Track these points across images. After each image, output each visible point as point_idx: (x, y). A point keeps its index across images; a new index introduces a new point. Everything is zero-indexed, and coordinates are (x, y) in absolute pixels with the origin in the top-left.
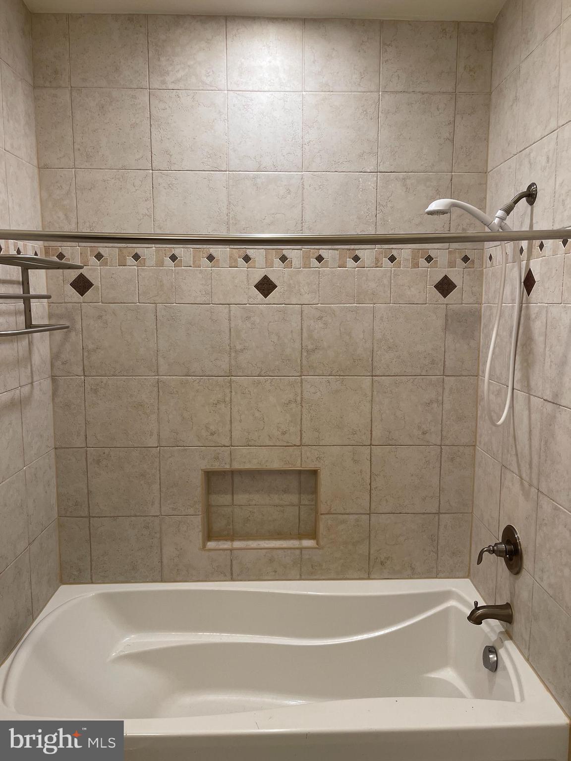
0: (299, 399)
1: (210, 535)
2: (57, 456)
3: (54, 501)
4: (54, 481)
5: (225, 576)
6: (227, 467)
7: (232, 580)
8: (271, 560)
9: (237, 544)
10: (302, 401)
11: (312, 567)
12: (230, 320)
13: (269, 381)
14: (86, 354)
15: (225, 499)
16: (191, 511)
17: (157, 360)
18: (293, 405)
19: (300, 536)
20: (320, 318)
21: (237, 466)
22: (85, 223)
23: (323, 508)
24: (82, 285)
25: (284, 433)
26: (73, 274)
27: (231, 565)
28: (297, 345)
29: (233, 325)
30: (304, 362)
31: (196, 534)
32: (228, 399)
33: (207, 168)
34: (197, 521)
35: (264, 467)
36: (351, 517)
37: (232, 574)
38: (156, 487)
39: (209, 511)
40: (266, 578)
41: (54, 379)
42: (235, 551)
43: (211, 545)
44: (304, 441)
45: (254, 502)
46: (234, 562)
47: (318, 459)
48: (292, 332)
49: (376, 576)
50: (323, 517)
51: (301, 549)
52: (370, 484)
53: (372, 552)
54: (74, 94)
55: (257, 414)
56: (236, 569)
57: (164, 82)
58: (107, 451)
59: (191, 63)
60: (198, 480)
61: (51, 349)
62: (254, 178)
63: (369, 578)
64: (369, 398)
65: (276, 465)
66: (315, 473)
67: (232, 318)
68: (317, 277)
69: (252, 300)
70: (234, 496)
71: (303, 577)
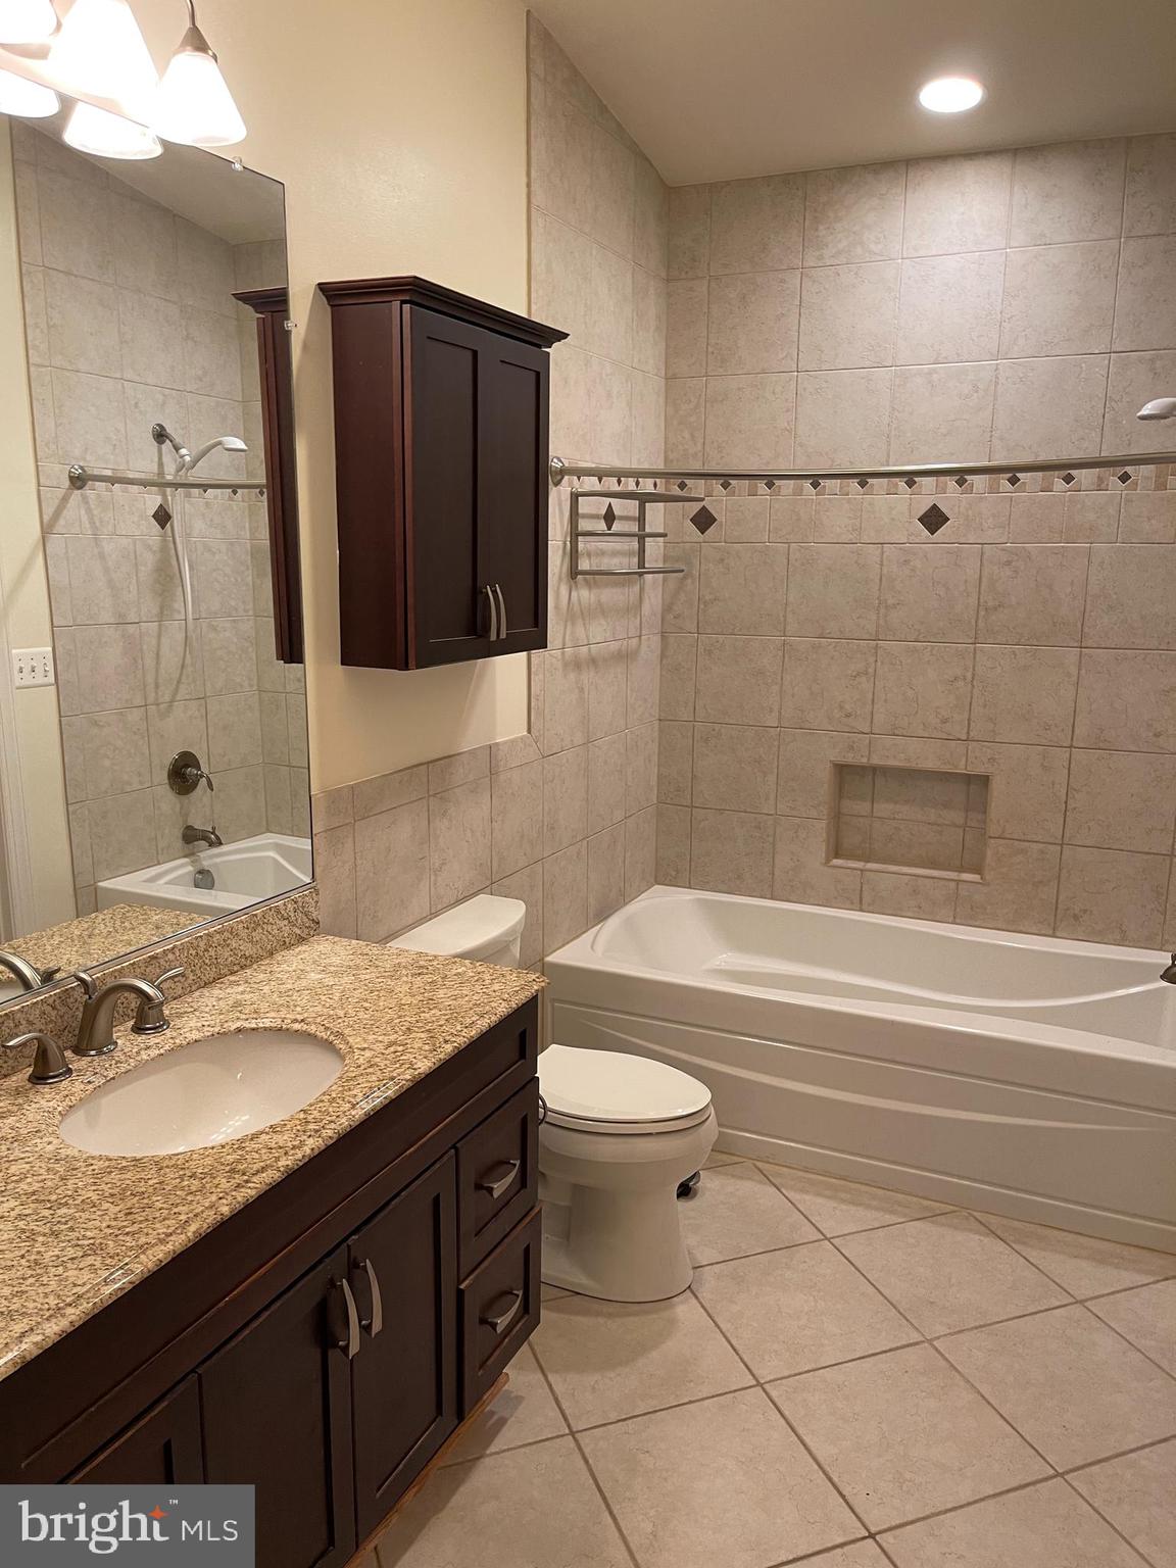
0: (969, 675)
1: (837, 851)
2: (661, 731)
3: (654, 782)
4: (656, 758)
5: (852, 903)
6: (864, 760)
7: (861, 910)
8: (915, 892)
9: (870, 866)
10: (973, 678)
11: (972, 908)
12: (882, 565)
13: (929, 648)
14: (702, 606)
15: (863, 807)
16: (814, 814)
17: (785, 616)
18: (961, 683)
19: (961, 869)
20: (1009, 563)
21: (876, 761)
22: (713, 442)
23: (993, 830)
24: (704, 520)
25: (945, 721)
26: (696, 507)
27: (861, 890)
28: (973, 601)
29: (885, 571)
30: (981, 624)
31: (818, 846)
32: (871, 670)
33: (868, 364)
34: (821, 826)
35: (913, 765)
36: (1035, 846)
37: (861, 903)
38: (772, 778)
39: (837, 818)
40: (904, 914)
41: (664, 635)
42: (868, 873)
43: (836, 862)
44: (972, 734)
45: (900, 816)
46: (865, 887)
47: (992, 760)
48: (966, 581)
49: (1063, 935)
50: (992, 841)
51: (958, 882)
52: (1066, 803)
53: (1061, 899)
54: (713, 284)
55: (910, 693)
56: (867, 898)
57: (821, 257)
58: (717, 727)
59: (856, 228)
60: (825, 774)
61: (663, 599)
62: (930, 373)
63: (1054, 936)
64: (1075, 679)
65: (930, 764)
66: (984, 781)
67: (885, 563)
68: (1008, 507)
69: (913, 537)
70: (875, 805)
71: (958, 921)
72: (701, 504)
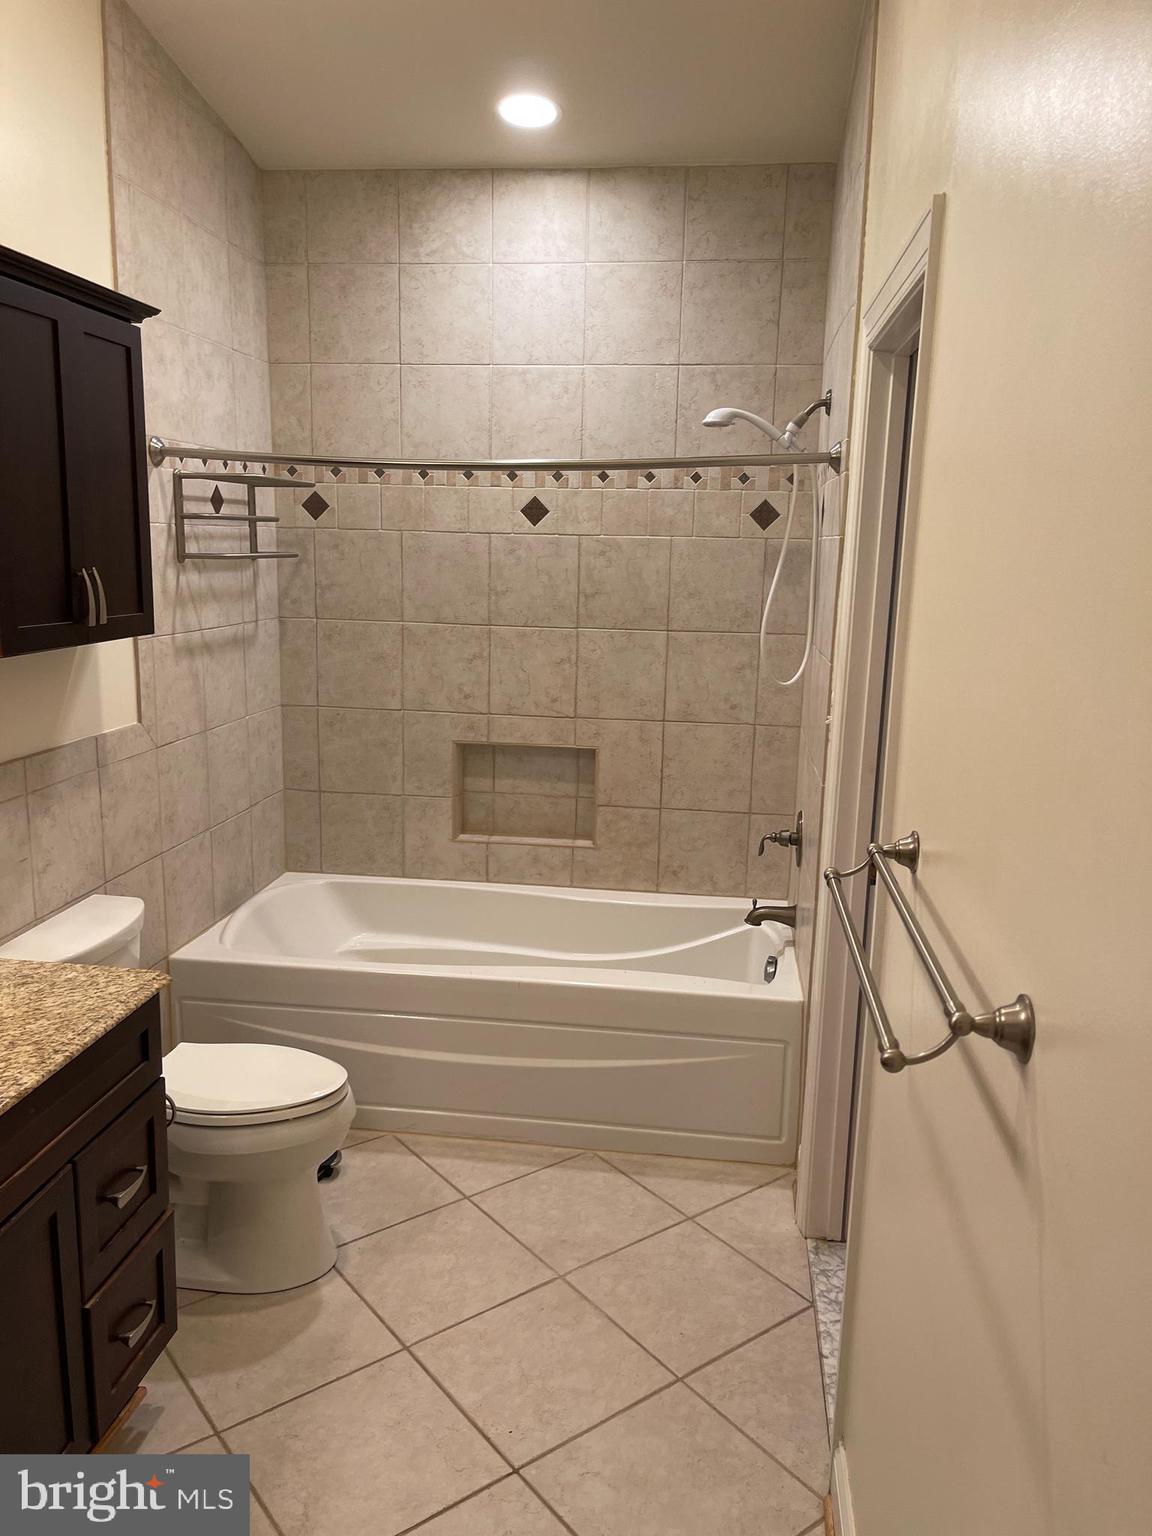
0: (573, 657)
1: (463, 826)
2: (284, 717)
3: (279, 766)
4: (279, 744)
5: (480, 875)
6: (484, 739)
7: (488, 881)
8: (536, 860)
9: (495, 838)
10: (577, 660)
11: (586, 872)
12: (490, 553)
13: (537, 633)
14: (319, 591)
15: (485, 784)
16: (440, 792)
17: (402, 602)
18: (567, 665)
19: (576, 836)
20: (603, 553)
21: (495, 739)
22: (320, 429)
23: (601, 798)
24: (316, 506)
25: (554, 701)
26: (306, 493)
27: (487, 862)
28: (573, 588)
29: (493, 560)
30: (582, 611)
31: (445, 823)
32: (485, 654)
33: (466, 361)
34: (447, 804)
35: (528, 742)
36: (636, 811)
37: (487, 874)
38: (398, 759)
39: (462, 797)
41: (282, 620)
42: (492, 846)
43: (462, 837)
44: (578, 712)
45: (520, 790)
46: (490, 859)
47: (597, 735)
48: (567, 570)
49: (665, 890)
50: (601, 808)
51: (574, 848)
52: (662, 771)
53: (661, 858)
54: (312, 272)
55: (521, 675)
56: (493, 869)
57: (417, 255)
58: (341, 711)
59: (449, 230)
60: (447, 754)
61: (279, 585)
62: (524, 373)
63: (657, 892)
64: (663, 660)
65: (544, 740)
66: (591, 754)
67: (493, 552)
68: (600, 501)
69: (517, 528)
70: (496, 781)
71: (575, 884)
72: (312, 490)
